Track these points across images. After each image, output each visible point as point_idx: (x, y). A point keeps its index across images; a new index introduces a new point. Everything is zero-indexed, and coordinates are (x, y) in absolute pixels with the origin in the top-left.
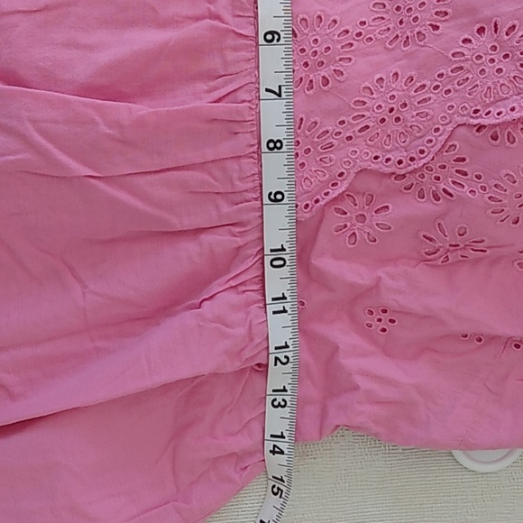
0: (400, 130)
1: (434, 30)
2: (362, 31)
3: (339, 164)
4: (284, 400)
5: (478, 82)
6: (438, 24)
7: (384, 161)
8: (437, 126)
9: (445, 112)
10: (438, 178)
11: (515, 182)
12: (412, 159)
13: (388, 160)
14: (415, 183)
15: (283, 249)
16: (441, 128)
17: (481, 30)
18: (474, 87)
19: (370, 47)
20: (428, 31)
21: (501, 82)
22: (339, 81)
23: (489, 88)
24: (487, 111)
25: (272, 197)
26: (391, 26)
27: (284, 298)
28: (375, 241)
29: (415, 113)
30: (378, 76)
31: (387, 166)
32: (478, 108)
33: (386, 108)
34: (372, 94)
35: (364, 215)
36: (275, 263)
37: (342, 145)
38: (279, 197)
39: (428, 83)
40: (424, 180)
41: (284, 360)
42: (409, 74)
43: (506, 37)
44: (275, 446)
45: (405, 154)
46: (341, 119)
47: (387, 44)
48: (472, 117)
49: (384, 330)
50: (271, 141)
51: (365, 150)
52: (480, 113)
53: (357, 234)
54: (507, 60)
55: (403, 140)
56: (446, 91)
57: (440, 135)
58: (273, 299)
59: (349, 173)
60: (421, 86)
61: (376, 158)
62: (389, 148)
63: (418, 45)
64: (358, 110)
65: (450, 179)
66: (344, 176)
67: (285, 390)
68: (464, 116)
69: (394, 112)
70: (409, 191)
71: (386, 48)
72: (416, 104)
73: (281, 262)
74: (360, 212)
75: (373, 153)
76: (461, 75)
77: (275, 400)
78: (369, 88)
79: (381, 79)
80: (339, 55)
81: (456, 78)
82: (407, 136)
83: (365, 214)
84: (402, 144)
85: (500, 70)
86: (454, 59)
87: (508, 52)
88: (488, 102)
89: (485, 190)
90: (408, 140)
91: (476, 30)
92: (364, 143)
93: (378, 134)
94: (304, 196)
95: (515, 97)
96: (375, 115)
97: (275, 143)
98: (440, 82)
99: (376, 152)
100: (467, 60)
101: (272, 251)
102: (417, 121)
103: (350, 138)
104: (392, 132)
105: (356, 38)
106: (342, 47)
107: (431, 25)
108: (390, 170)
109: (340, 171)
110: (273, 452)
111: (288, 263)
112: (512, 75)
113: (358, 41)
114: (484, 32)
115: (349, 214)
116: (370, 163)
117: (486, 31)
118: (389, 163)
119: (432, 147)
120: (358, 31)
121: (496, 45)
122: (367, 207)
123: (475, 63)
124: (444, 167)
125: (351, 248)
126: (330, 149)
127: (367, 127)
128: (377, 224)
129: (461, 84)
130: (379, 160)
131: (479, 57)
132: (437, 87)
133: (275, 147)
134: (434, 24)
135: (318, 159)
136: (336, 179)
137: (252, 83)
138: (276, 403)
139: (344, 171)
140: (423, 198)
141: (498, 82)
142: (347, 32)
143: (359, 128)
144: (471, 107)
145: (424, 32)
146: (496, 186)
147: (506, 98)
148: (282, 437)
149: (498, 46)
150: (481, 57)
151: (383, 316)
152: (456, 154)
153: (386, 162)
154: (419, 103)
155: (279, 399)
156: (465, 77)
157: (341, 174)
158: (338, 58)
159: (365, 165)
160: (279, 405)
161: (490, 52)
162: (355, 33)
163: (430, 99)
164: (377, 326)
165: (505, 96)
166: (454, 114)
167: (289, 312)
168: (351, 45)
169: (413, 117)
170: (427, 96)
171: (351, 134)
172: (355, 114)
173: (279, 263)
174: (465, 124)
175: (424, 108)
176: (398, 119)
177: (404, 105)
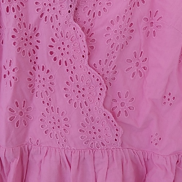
0: (88, 88)
1: (49, 72)
2: (47, 103)
3: (100, 115)
5: (72, 55)
6: (47, 70)
8: (88, 73)
9: (82, 69)
10: (108, 72)
11: (110, 39)
12: (100, 84)
13: (100, 94)
14: (109, 81)
16: (88, 71)
18: (74, 57)
19: (53, 100)
20: (49, 74)
21: (73, 45)
22: (66, 113)
23: (74, 50)
24: (83, 52)
26: (45, 90)
28: (133, 98)
29: (82, 82)
30: (65, 97)
31: (103, 95)
32: (82, 55)
33: (78, 94)
34: (72, 99)
35: (121, 103)
37: (92, 113)
39: (70, 76)
40: (108, 78)
42: (65, 84)
45: (98, 87)
46: (81, 113)
47: (52, 92)
48: (85, 58)
49: (174, 98)
51: (95, 104)
52: (84, 55)
53: (129, 106)
54: (64, 43)
55: (92, 87)
56: (74, 69)
57: (92, 72)
59: (104, 111)
60: (71, 79)
62: (95, 94)
63: (54, 79)
64: (78, 106)
65: (108, 67)
66: (105, 113)
68: (84, 62)
69: (80, 91)
70: (112, 84)
71: (54, 93)
76: (68, 62)
78: (69, 101)
79: (66, 95)
80: (56, 113)
81: (69, 64)
84: (94, 88)
85: (68, 46)
86: (62, 64)
87: (62, 43)
88: (80, 51)
89: (113, 52)
90: (92, 85)
91: (51, 55)
92: (92, 104)
93: (89, 98)
94: (112, 131)
95: (79, 40)
96: (81, 99)
98: (70, 71)
99: (96, 99)
100: (62, 59)
102: (85, 81)
103: (89, 110)
104: (88, 92)
105: (49, 105)
106: (53, 112)
107: (47, 73)
109: (103, 115)
112: (70, 41)
114: (52, 52)
115: (121, 110)
116: (101, 102)
117: (52, 51)
119: (96, 75)
120: (47, 105)
121: (58, 47)
122: (118, 102)
123: (64, 56)
125: (135, 109)
126: (94, 118)
127: (85, 102)
128: (126, 98)
129: (72, 62)
130: (100, 98)
131: (62, 54)
132: (72, 72)
134: (47, 72)
135: (97, 123)
136: (106, 117)
137: (65, 151)
139: (103, 113)
140: (115, 78)
141: (72, 47)
142: (47, 109)
143: (85, 106)
144: (81, 58)
145: (49, 76)
146: (112, 47)
147: (79, 44)
151: (167, 98)
152: (98, 64)
153: (101, 95)
154: (77, 80)
156: (69, 60)
157: (105, 115)
158: (57, 114)
159: (102, 105)
161: (60, 50)
163: (76, 75)
164: (171, 101)
165: (78, 44)
166: (83, 66)
168: (52, 107)
170: (75, 77)
171: (88, 109)
172: (80, 107)
174: (88, 61)
175: (80, 78)
176: (84, 89)
177: (78, 86)
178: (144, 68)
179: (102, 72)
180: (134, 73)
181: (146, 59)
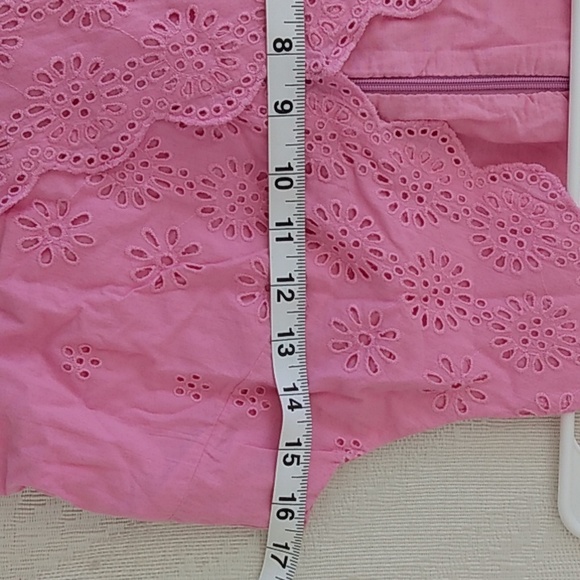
0: (89, 124)
1: (120, 10)
3: (17, 166)
4: (291, 346)
5: (176, 76)
6: (125, 4)
7: (72, 160)
8: (132, 122)
9: (141, 106)
10: (139, 178)
11: (223, 176)
12: (104, 157)
13: (77, 159)
14: (114, 184)
15: (290, 168)
16: (136, 123)
17: (175, 16)
18: (172, 81)
19: (39, 24)
20: (113, 11)
21: (202, 77)
23: (189, 83)
25: (279, 107)
27: (290, 223)
28: (75, 259)
29: (104, 106)
30: (54, 59)
31: (75, 166)
32: (178, 104)
33: (68, 99)
34: (50, 81)
35: (58, 228)
36: (281, 183)
37: (19, 142)
38: (287, 107)
39: (117, 72)
40: (125, 180)
41: (289, 295)
42: (94, 59)
43: (205, 28)
44: (291, 400)
45: (96, 151)
46: (14, 112)
47: (61, 20)
48: (171, 113)
50: (278, 40)
51: (48, 148)
52: (180, 109)
53: (51, 249)
54: (206, 53)
55: (93, 135)
56: (139, 83)
57: (136, 132)
58: (278, 224)
59: (30, 176)
60: (109, 75)
61: (63, 156)
62: (76, 144)
63: (102, 26)
64: (35, 101)
65: (153, 178)
66: (25, 179)
67: (291, 334)
68: (162, 112)
69: (79, 104)
70: (107, 196)
71: (61, 25)
72: (105, 95)
73: (288, 183)
74: (54, 224)
75: (58, 152)
76: (156, 66)
77: (281, 346)
78: (45, 74)
79: (59, 62)
81: (150, 68)
82: (97, 132)
83: (60, 225)
84: (92, 140)
85: (199, 64)
86: (147, 47)
87: (207, 45)
88: (188, 98)
89: (193, 187)
90: (98, 135)
91: (168, 16)
92: (45, 140)
93: (62, 129)
95: (217, 95)
96: (57, 107)
97: (283, 43)
98: (132, 71)
99: (62, 149)
100: (162, 49)
101: (277, 169)
102: (108, 115)
103: (27, 134)
104: (79, 126)
105: (21, 14)
106: (4, 27)
107: (116, 4)
108: (80, 170)
109: (19, 174)
110: (291, 408)
111: (295, 184)
112: (213, 70)
113: (23, 17)
114: (178, 19)
115: (39, 226)
116: (55, 163)
117: (180, 18)
118: (78, 163)
119: (128, 144)
120: (22, 6)
121: (193, 35)
122: (61, 218)
123: (171, 54)
124: (146, 164)
125: (45, 268)
126: (5, 148)
127: (49, 121)
128: (76, 237)
129: (157, 76)
130: (66, 159)
131: (176, 47)
132: (127, 78)
133: (283, 47)
134: (119, 2)
136: (15, 183)
138: (283, 350)
139: (24, 173)
140: (124, 202)
141: (199, 77)
142: (8, 7)
143: (38, 122)
144: (170, 103)
145: (108, 11)
146: (204, 181)
147: (208, 95)
148: (295, 389)
149: (195, 37)
150: (178, 48)
152: (159, 149)
153: (75, 161)
154: (108, 94)
155: (286, 345)
156: (161, 69)
157: (21, 178)
159: (49, 166)
160: (287, 352)
161: (188, 42)
162: (18, 8)
163: (121, 90)
165: (206, 93)
166: (150, 108)
167: (295, 240)
168: (16, 23)
169: (103, 110)
170: (118, 87)
171: (29, 130)
172: (32, 106)
173: (284, 183)
174: (163, 120)
175: (114, 100)
176: (84, 112)
177: (91, 97)
178: (160, 281)
179: (136, 162)
180: (141, 253)
181: (184, 283)
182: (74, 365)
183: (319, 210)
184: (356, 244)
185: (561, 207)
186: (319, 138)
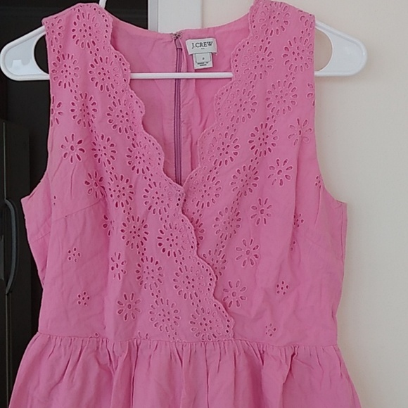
0: (197, 279)
1: (158, 264)
2: (156, 295)
3: (211, 306)
5: (181, 246)
6: (156, 262)
7: (210, 286)
8: (197, 264)
9: (191, 260)
10: (217, 262)
11: (220, 230)
12: (210, 274)
13: (210, 284)
14: (219, 271)
16: (198, 262)
18: (182, 248)
19: (162, 292)
22: (176, 305)
23: (183, 241)
24: (192, 243)
26: (154, 282)
28: (245, 287)
29: (191, 273)
31: (213, 285)
32: (191, 246)
33: (188, 285)
34: (182, 291)
35: (233, 293)
37: (203, 304)
39: (179, 267)
40: (217, 267)
42: (175, 275)
43: (164, 234)
45: (208, 277)
46: (192, 304)
47: (161, 284)
48: (194, 249)
49: (287, 287)
51: (205, 295)
53: (240, 296)
54: (173, 234)
56: (183, 260)
57: (201, 262)
59: (215, 302)
60: (180, 270)
61: (209, 290)
62: (205, 284)
63: (163, 270)
64: (188, 297)
65: (218, 256)
68: (193, 252)
69: (190, 282)
70: (222, 273)
74: (231, 294)
76: (177, 253)
78: (179, 292)
79: (175, 287)
80: (166, 305)
84: (204, 278)
85: (177, 237)
86: (170, 256)
87: (170, 234)
88: (188, 243)
89: (222, 242)
90: (202, 276)
91: (160, 247)
92: (202, 295)
93: (199, 289)
94: (224, 322)
95: (188, 232)
96: (191, 290)
98: (179, 262)
99: (206, 290)
100: (171, 250)
102: (194, 272)
103: (200, 301)
104: (198, 282)
105: (159, 297)
106: (163, 304)
112: (179, 232)
115: (232, 300)
116: (211, 293)
117: (160, 242)
119: (205, 266)
121: (167, 238)
122: (229, 292)
123: (173, 247)
124: (213, 259)
126: (204, 309)
127: (195, 293)
128: (237, 287)
129: (181, 253)
130: (210, 288)
131: (171, 245)
135: (208, 314)
136: (217, 308)
137: (175, 344)
139: (213, 304)
140: (225, 267)
141: (181, 238)
142: (156, 301)
143: (196, 297)
144: (190, 249)
145: (158, 267)
146: (221, 237)
151: (280, 287)
152: (207, 254)
154: (187, 271)
157: (215, 305)
159: (212, 295)
161: (169, 241)
163: (185, 266)
165: (187, 236)
166: (192, 256)
168: (161, 299)
171: (198, 301)
172: (190, 298)
174: (197, 252)
175: (189, 269)
176: (193, 280)
177: (187, 277)
178: (256, 256)
179: (211, 263)
180: (245, 262)
181: (257, 246)
182: (283, 291)
183: (233, 190)
184: (246, 176)
185: (231, 87)
186: (205, 191)
